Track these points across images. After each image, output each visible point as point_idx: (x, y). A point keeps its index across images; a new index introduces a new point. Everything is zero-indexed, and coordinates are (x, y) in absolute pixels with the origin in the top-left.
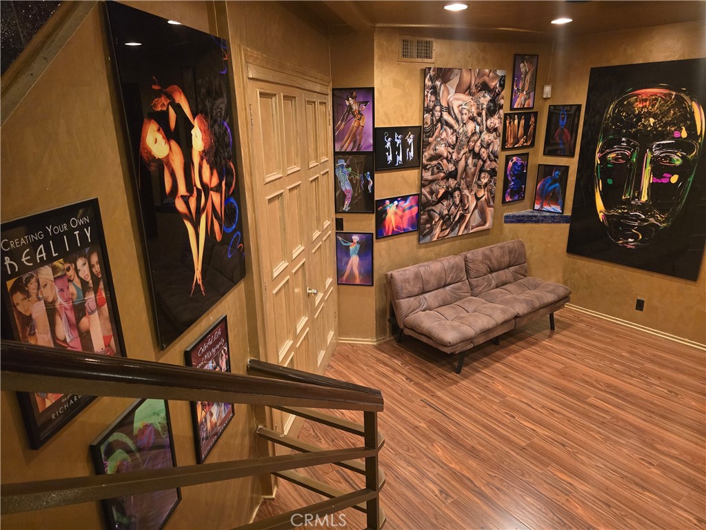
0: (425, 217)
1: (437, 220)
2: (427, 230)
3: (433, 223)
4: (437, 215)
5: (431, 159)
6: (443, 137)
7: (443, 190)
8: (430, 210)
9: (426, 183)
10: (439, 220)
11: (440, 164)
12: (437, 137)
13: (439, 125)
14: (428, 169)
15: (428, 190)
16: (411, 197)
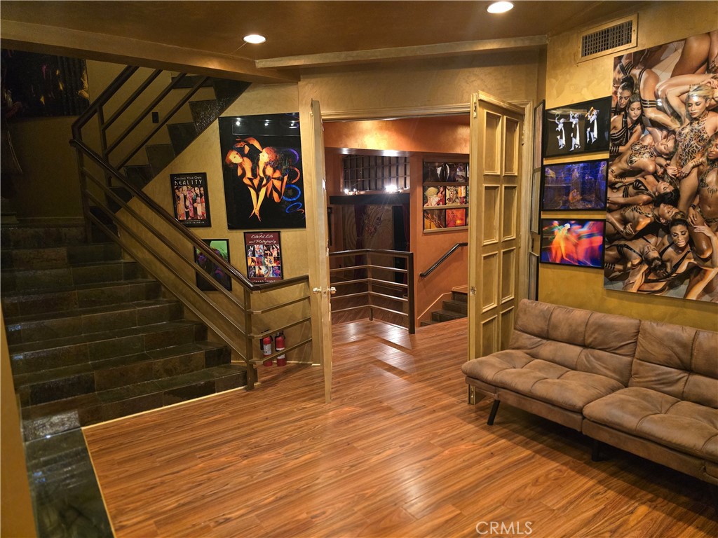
0: (612, 253)
1: (636, 262)
2: (617, 273)
3: (629, 265)
4: (635, 255)
5: (623, 174)
6: (645, 143)
7: (648, 221)
8: (622, 246)
9: (614, 207)
10: (640, 263)
11: (640, 182)
12: (634, 144)
13: (639, 127)
14: (618, 189)
15: (617, 216)
16: (591, 222)
